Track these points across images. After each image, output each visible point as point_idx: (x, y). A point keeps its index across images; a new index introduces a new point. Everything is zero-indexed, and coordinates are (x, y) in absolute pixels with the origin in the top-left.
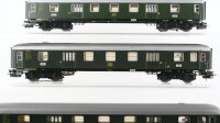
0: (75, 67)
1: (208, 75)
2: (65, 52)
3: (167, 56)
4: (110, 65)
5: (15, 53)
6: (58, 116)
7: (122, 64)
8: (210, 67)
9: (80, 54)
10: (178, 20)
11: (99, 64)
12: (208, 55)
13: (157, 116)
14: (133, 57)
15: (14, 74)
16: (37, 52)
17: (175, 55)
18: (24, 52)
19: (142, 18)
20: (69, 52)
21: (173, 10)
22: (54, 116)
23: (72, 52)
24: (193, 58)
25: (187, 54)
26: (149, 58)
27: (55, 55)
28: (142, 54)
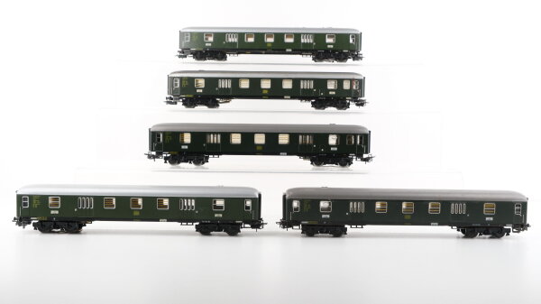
0: (231, 94)
1: (361, 104)
2: (221, 78)
3: (320, 83)
4: (265, 92)
5: (171, 80)
6: (217, 133)
7: (277, 92)
8: (362, 95)
9: (236, 81)
10: (333, 51)
11: (255, 92)
12: (361, 82)
13: (309, 134)
14: (287, 85)
15: (171, 101)
16: (193, 79)
17: (329, 83)
18: (181, 79)
19: (298, 49)
20: (225, 79)
21: (329, 40)
22: (214, 133)
23: (228, 79)
24: (346, 86)
25: (340, 82)
26: (303, 85)
27: (211, 82)
28: (296, 82)
